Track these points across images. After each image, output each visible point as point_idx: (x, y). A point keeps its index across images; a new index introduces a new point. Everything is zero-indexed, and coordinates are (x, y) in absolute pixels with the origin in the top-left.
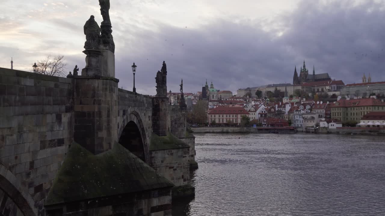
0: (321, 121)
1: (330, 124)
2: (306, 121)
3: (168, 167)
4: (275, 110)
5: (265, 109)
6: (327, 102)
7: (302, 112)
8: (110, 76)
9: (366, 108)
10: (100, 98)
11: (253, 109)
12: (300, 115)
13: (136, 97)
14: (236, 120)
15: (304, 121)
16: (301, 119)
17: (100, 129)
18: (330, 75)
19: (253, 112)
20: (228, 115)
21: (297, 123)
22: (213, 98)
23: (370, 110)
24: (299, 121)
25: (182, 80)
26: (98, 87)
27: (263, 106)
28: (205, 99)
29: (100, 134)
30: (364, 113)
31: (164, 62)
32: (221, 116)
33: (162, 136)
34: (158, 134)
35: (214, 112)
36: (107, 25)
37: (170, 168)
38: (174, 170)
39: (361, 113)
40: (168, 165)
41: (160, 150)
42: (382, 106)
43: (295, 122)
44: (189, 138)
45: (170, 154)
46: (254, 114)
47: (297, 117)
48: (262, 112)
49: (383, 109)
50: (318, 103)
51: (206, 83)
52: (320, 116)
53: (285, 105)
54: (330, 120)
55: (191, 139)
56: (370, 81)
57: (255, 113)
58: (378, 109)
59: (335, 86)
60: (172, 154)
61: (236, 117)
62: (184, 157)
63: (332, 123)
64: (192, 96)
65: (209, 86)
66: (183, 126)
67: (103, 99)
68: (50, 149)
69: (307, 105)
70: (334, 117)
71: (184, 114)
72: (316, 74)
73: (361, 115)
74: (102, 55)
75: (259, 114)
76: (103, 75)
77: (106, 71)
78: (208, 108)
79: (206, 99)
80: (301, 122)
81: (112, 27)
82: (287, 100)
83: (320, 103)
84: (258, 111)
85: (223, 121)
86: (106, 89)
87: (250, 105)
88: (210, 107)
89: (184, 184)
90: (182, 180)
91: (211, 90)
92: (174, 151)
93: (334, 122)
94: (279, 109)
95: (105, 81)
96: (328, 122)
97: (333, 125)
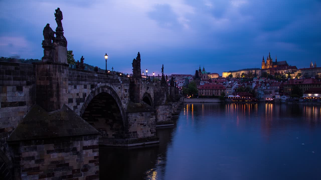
0: (276, 94)
1: (282, 97)
2: (266, 95)
3: (140, 124)
4: (245, 87)
5: (238, 86)
6: (281, 81)
7: (264, 88)
8: (60, 62)
9: (307, 86)
10: (51, 76)
11: (230, 86)
12: (262, 90)
13: (108, 76)
14: (218, 93)
15: (264, 95)
16: (263, 93)
17: (52, 96)
18: (287, 62)
19: (230, 88)
20: (212, 90)
21: (260, 96)
22: (205, 78)
23: (310, 87)
24: (261, 95)
25: (163, 65)
26: (50, 69)
27: (237, 84)
28: (197, 79)
29: (51, 100)
30: (306, 89)
31: (139, 52)
32: (207, 90)
33: (136, 103)
34: (134, 101)
35: (203, 88)
36: (60, 30)
37: (141, 124)
38: (144, 126)
39: (304, 89)
40: (140, 122)
41: (133, 112)
42: (319, 84)
43: (259, 95)
44: (167, 105)
45: (140, 115)
46: (231, 90)
47: (260, 92)
48: (236, 88)
49: (319, 86)
50: (275, 81)
51: (200, 68)
52: (276, 91)
53: (252, 83)
54: (283, 94)
55: (169, 106)
56: (315, 67)
57: (231, 88)
58: (316, 86)
59: (291, 70)
60: (142, 115)
61: (217, 91)
62: (151, 117)
63: (284, 96)
64: (191, 76)
65: (201, 70)
66: (163, 97)
67: (54, 77)
68: (11, 107)
69: (267, 83)
70: (286, 91)
71: (163, 89)
72: (277, 61)
73: (304, 90)
74: (54, 49)
75: (234, 89)
76: (55, 62)
77: (57, 59)
78: (199, 85)
79: (199, 79)
80: (263, 95)
81: (63, 31)
82: (256, 79)
83: (276, 82)
84: (233, 88)
85: (208, 94)
86: (56, 70)
87: (228, 83)
88: (201, 84)
89: (151, 136)
90: (150, 133)
91: (203, 72)
92: (144, 113)
93: (285, 95)
94: (248, 86)
95: (55, 65)
96: (281, 95)
97: (284, 97)
